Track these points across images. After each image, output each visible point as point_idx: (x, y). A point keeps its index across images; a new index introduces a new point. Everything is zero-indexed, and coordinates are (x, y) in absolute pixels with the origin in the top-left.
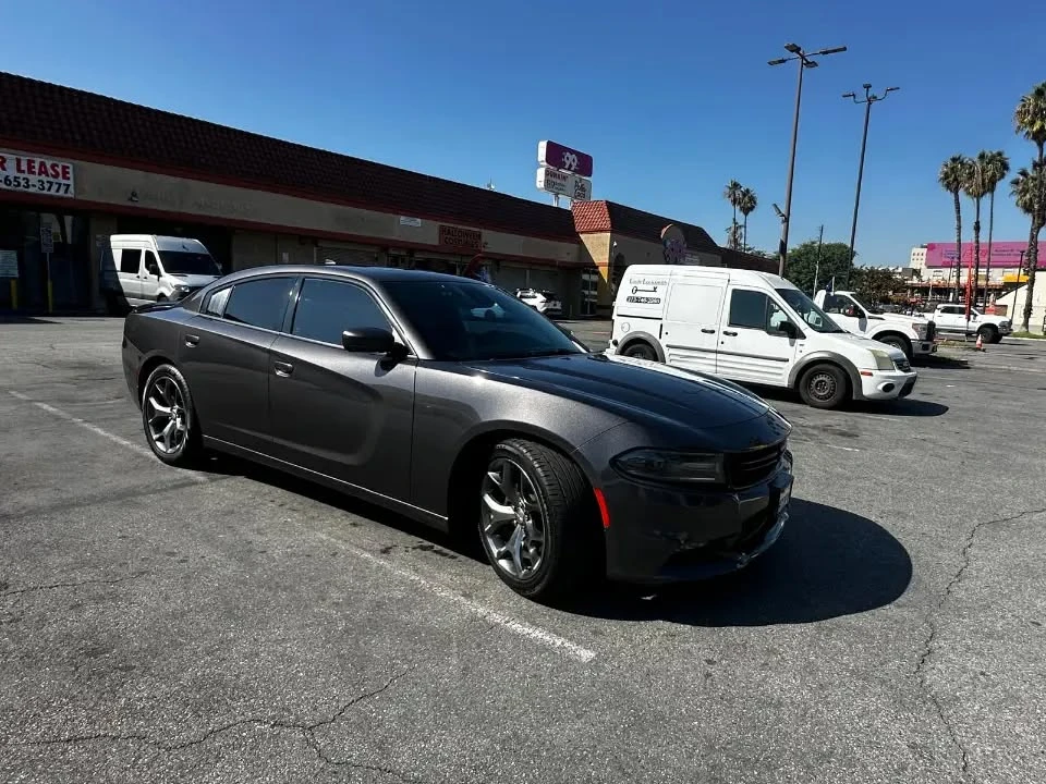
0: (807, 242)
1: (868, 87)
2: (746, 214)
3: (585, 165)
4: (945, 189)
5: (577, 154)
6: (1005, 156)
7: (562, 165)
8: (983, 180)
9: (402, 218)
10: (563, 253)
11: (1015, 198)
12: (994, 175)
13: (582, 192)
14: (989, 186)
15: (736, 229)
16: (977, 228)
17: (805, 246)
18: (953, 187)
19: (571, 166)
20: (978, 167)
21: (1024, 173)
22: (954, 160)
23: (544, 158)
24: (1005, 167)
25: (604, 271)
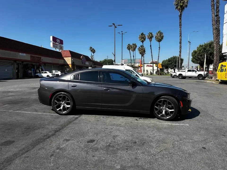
0: (105, 59)
1: (122, 32)
2: (94, 53)
3: (61, 42)
4: (128, 50)
5: (60, 40)
6: (136, 44)
7: (56, 42)
8: (134, 48)
9: (20, 53)
10: (60, 62)
11: (139, 52)
12: (135, 47)
13: (61, 48)
14: (134, 50)
15: (92, 56)
16: (134, 57)
17: (105, 60)
18: (129, 49)
19: (58, 42)
20: (133, 46)
21: (139, 47)
22: (129, 45)
23: (52, 40)
24: (136, 46)
25: (70, 66)
